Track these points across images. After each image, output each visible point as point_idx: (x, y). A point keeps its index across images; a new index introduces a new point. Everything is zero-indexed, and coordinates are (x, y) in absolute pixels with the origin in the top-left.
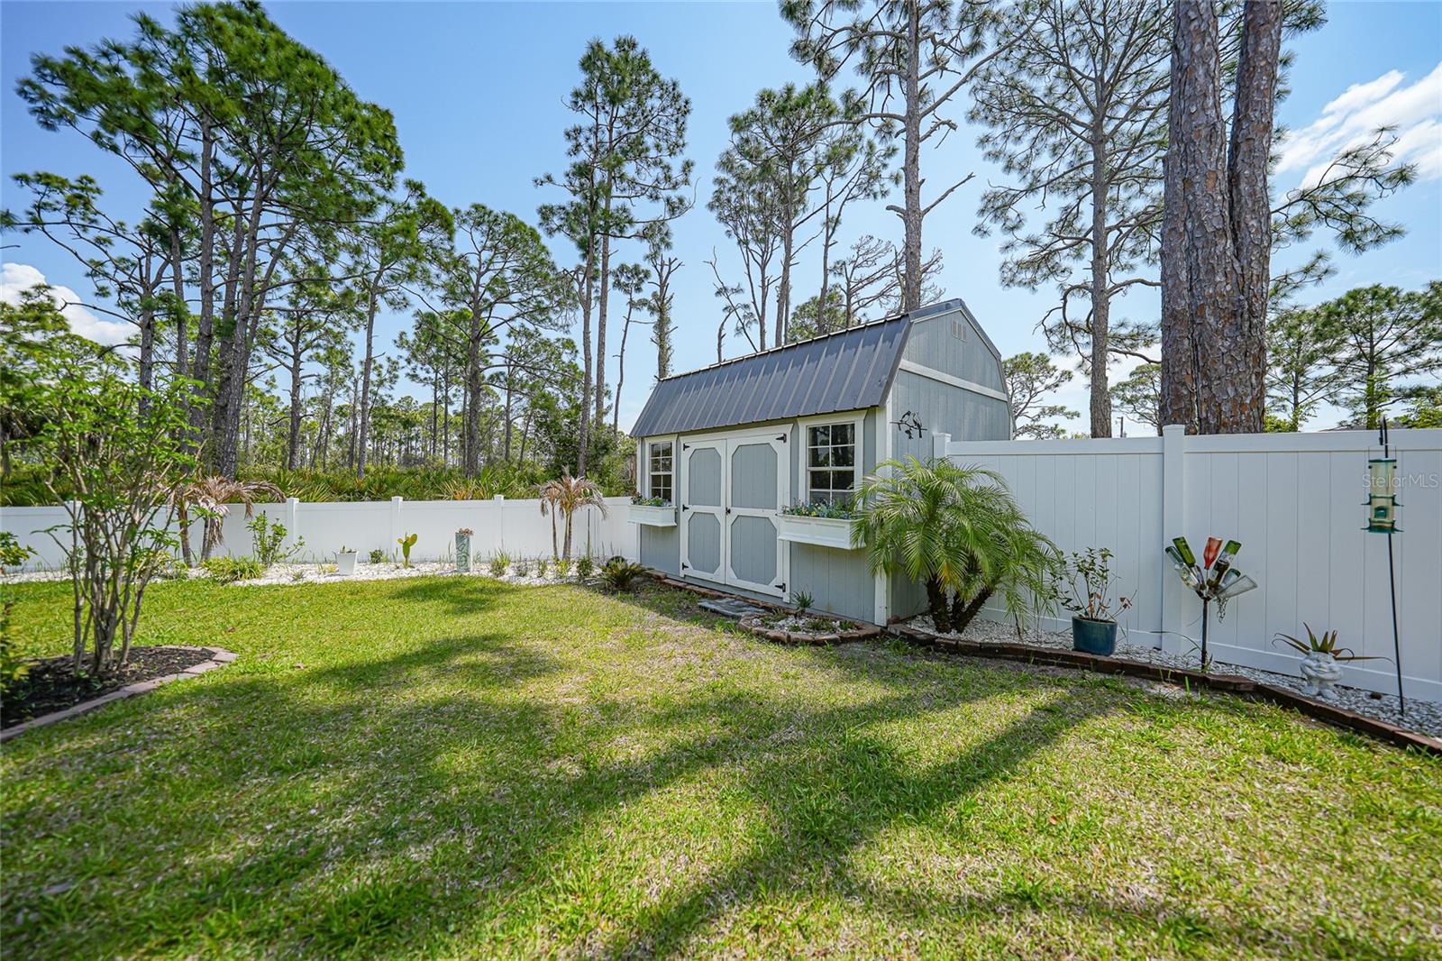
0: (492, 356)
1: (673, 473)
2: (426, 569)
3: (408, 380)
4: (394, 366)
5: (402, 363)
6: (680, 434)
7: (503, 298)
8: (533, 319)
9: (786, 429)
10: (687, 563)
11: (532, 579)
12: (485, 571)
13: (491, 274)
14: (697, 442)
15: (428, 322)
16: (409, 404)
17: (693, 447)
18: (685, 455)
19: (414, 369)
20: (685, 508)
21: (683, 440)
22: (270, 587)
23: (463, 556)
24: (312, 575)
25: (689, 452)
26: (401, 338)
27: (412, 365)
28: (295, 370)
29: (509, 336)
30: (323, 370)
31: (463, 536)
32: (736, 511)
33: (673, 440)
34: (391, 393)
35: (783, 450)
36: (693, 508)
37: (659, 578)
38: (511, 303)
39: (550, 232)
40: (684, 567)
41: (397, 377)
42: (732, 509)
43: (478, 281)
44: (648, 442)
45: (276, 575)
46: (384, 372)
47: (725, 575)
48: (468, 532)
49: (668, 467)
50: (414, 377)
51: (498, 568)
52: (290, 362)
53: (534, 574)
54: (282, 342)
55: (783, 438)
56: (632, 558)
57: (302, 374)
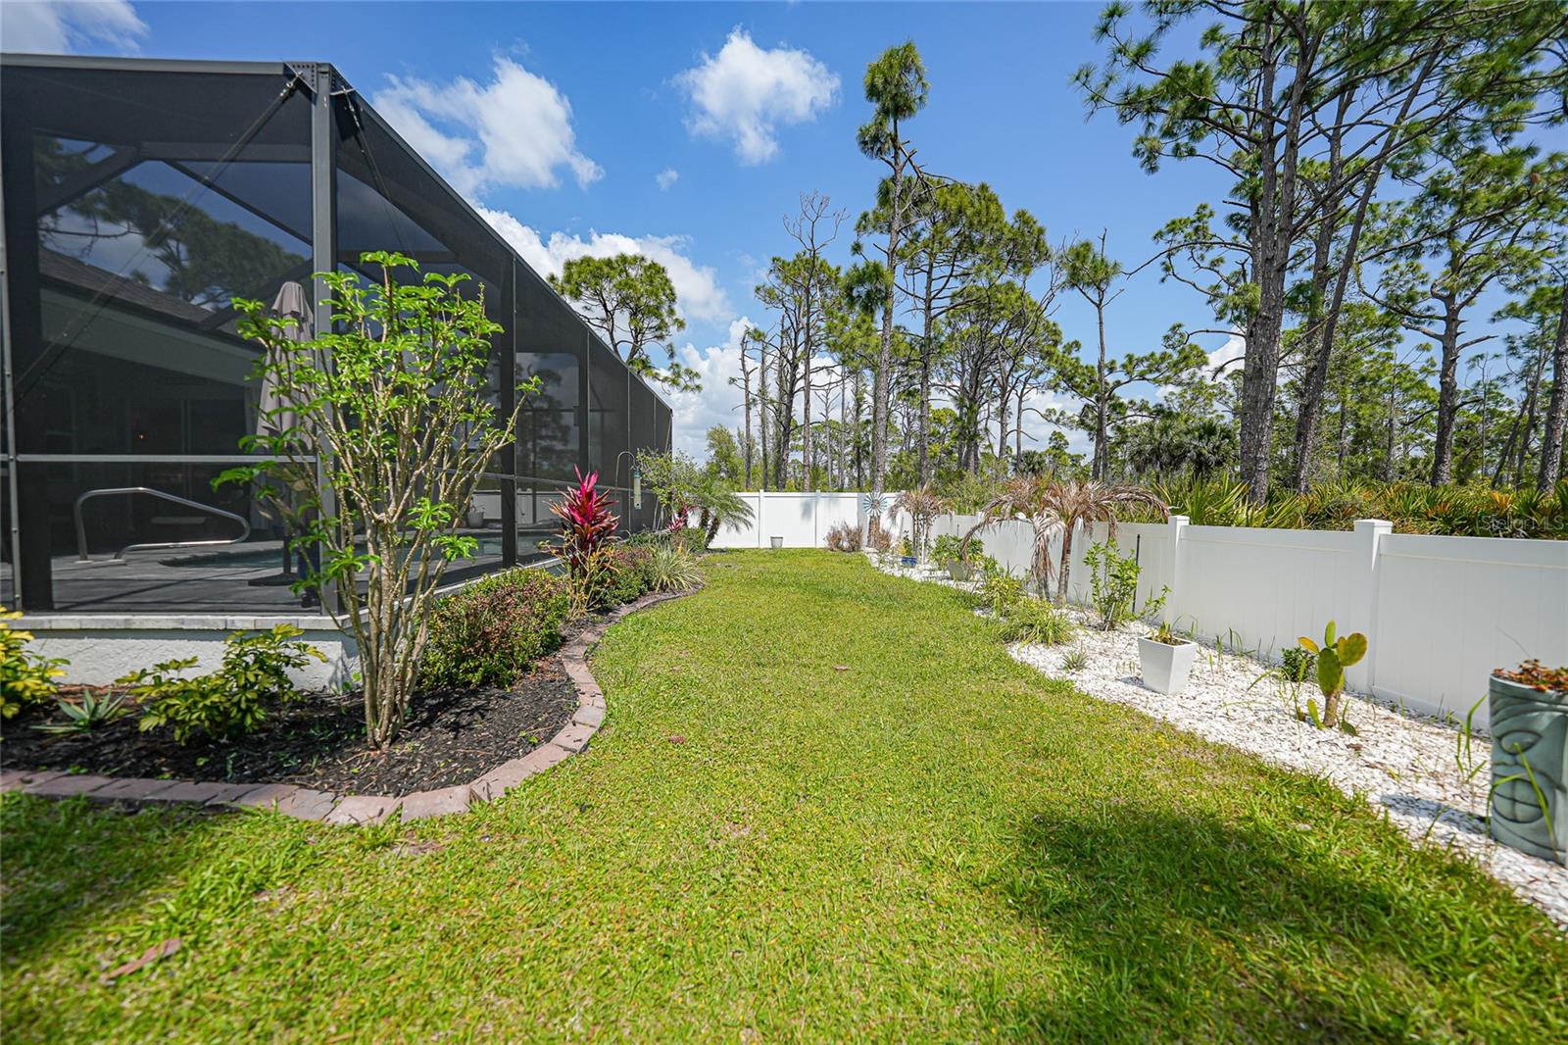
28: (1449, 337)
52: (1440, 328)
57: (1459, 341)
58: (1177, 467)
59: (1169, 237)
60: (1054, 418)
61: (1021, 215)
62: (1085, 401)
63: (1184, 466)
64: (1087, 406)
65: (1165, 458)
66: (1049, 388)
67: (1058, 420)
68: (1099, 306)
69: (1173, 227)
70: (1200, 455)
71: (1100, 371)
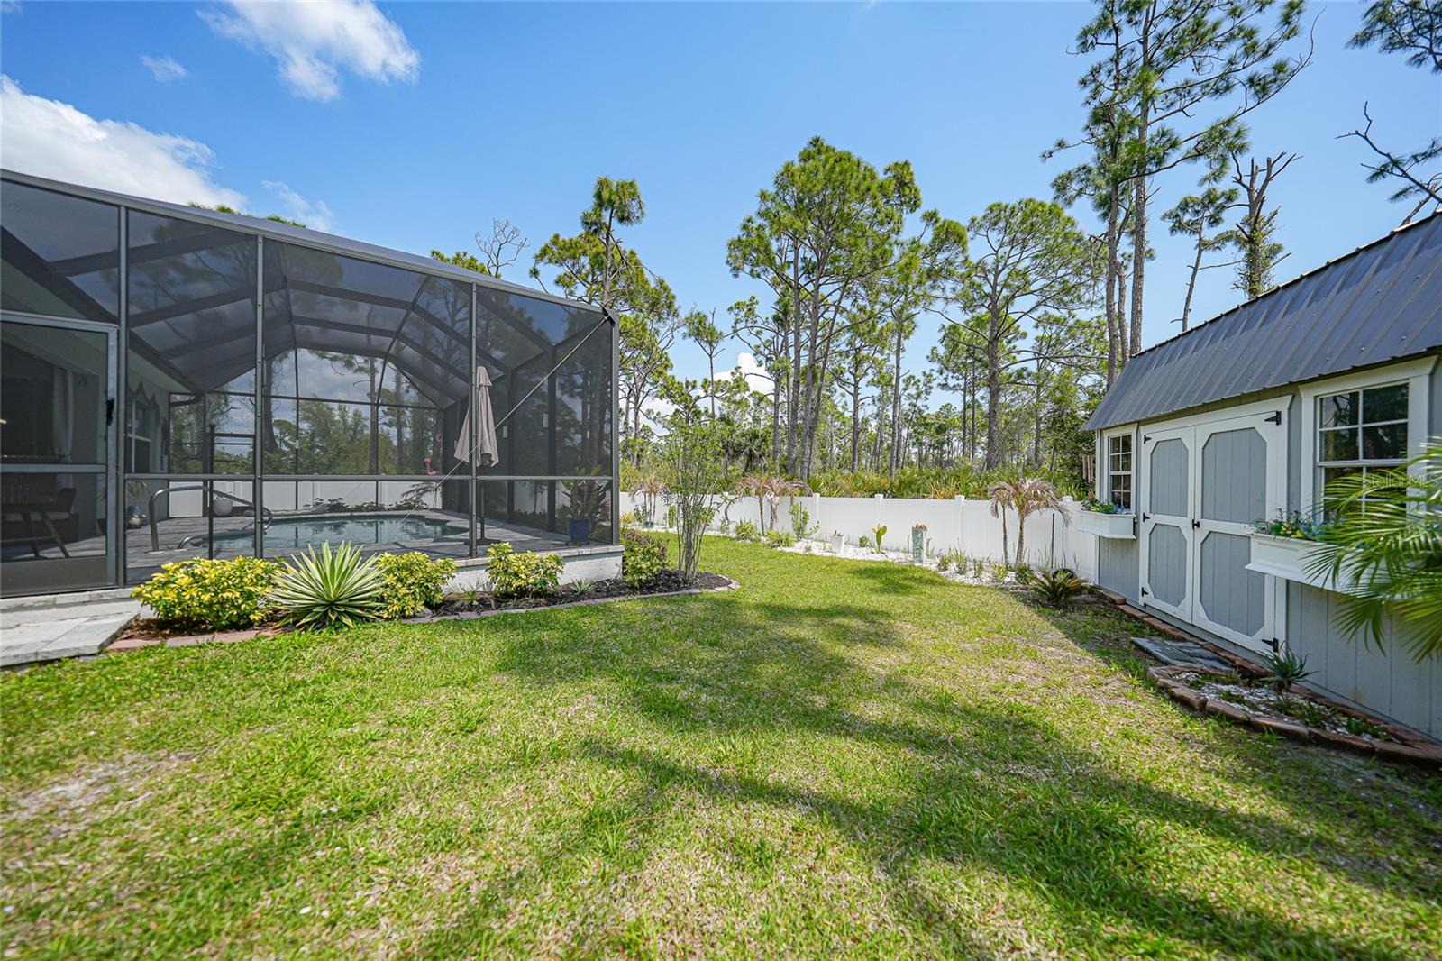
0: (1019, 352)
1: (1133, 472)
2: (892, 556)
3: (939, 390)
4: (929, 378)
5: (935, 375)
6: (1140, 423)
7: (1023, 290)
8: (1061, 303)
9: (1282, 404)
10: (1148, 589)
11: (969, 578)
12: (932, 565)
13: (1006, 271)
14: (1159, 432)
15: (951, 333)
16: (949, 411)
17: (1155, 438)
18: (1146, 449)
19: (946, 379)
20: (1145, 518)
21: (1144, 430)
22: (791, 554)
23: (918, 549)
24: (817, 550)
25: (1151, 444)
26: (932, 352)
27: (944, 375)
28: (855, 395)
29: (1037, 327)
30: (876, 391)
31: (918, 531)
32: (1208, 525)
33: (1132, 430)
34: (926, 403)
35: (1275, 438)
36: (1156, 518)
37: (1113, 601)
38: (1032, 293)
39: (1069, 202)
40: (1144, 593)
41: (931, 388)
42: (1203, 522)
43: (996, 280)
44: (1107, 434)
45: (798, 548)
46: (921, 384)
47: (1191, 611)
48: (923, 528)
49: (1127, 466)
50: (944, 386)
51: (944, 564)
52: (852, 389)
53: (971, 574)
54: (847, 375)
55: (1277, 419)
56: (1088, 573)
57: (859, 397)
58: (738, 456)
59: (736, 311)
60: (652, 417)
61: (661, 283)
62: (676, 406)
63: (742, 458)
64: (677, 411)
65: (731, 451)
66: (656, 396)
67: (655, 418)
68: (710, 356)
69: (738, 306)
70: (751, 450)
71: (687, 387)
